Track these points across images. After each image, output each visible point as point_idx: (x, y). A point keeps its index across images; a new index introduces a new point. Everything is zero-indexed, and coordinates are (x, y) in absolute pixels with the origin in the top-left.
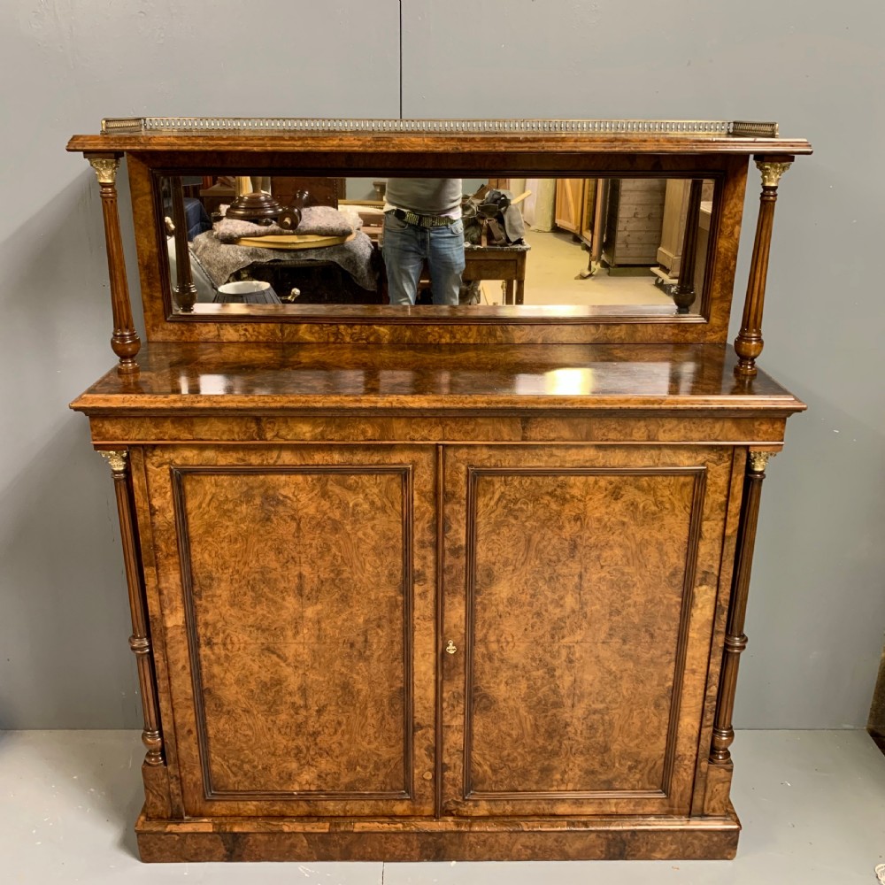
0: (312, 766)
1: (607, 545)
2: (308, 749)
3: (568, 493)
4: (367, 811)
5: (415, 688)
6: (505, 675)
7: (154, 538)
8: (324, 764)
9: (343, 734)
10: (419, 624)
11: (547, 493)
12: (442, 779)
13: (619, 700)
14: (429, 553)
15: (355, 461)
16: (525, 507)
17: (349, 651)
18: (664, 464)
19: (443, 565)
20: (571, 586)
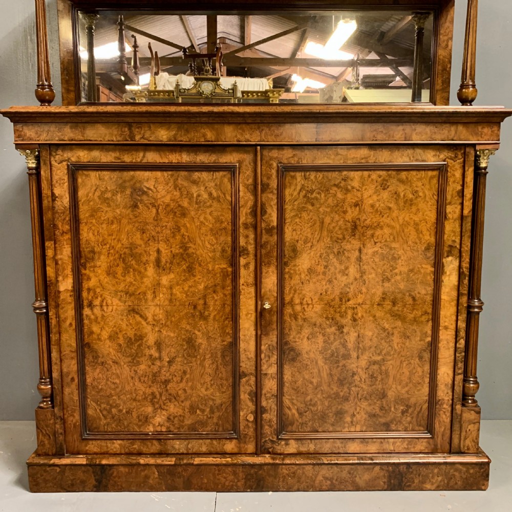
0: (163, 409)
1: (379, 226)
2: (161, 395)
3: (350, 185)
4: (204, 449)
5: (241, 342)
6: (306, 331)
7: (54, 219)
8: (173, 408)
9: (187, 382)
10: (243, 289)
11: (335, 185)
12: (261, 420)
13: (392, 353)
14: (251, 233)
15: (198, 160)
16: (318, 196)
17: (192, 311)
18: (417, 160)
19: (261, 242)
20: (353, 259)
